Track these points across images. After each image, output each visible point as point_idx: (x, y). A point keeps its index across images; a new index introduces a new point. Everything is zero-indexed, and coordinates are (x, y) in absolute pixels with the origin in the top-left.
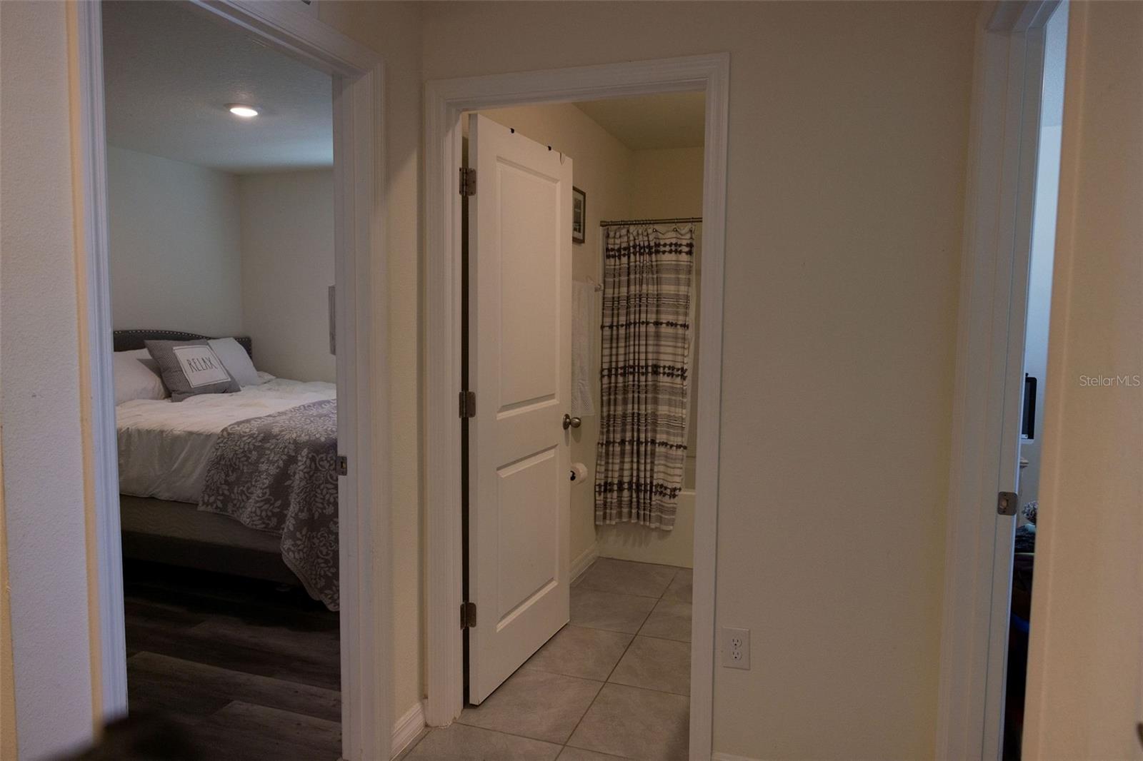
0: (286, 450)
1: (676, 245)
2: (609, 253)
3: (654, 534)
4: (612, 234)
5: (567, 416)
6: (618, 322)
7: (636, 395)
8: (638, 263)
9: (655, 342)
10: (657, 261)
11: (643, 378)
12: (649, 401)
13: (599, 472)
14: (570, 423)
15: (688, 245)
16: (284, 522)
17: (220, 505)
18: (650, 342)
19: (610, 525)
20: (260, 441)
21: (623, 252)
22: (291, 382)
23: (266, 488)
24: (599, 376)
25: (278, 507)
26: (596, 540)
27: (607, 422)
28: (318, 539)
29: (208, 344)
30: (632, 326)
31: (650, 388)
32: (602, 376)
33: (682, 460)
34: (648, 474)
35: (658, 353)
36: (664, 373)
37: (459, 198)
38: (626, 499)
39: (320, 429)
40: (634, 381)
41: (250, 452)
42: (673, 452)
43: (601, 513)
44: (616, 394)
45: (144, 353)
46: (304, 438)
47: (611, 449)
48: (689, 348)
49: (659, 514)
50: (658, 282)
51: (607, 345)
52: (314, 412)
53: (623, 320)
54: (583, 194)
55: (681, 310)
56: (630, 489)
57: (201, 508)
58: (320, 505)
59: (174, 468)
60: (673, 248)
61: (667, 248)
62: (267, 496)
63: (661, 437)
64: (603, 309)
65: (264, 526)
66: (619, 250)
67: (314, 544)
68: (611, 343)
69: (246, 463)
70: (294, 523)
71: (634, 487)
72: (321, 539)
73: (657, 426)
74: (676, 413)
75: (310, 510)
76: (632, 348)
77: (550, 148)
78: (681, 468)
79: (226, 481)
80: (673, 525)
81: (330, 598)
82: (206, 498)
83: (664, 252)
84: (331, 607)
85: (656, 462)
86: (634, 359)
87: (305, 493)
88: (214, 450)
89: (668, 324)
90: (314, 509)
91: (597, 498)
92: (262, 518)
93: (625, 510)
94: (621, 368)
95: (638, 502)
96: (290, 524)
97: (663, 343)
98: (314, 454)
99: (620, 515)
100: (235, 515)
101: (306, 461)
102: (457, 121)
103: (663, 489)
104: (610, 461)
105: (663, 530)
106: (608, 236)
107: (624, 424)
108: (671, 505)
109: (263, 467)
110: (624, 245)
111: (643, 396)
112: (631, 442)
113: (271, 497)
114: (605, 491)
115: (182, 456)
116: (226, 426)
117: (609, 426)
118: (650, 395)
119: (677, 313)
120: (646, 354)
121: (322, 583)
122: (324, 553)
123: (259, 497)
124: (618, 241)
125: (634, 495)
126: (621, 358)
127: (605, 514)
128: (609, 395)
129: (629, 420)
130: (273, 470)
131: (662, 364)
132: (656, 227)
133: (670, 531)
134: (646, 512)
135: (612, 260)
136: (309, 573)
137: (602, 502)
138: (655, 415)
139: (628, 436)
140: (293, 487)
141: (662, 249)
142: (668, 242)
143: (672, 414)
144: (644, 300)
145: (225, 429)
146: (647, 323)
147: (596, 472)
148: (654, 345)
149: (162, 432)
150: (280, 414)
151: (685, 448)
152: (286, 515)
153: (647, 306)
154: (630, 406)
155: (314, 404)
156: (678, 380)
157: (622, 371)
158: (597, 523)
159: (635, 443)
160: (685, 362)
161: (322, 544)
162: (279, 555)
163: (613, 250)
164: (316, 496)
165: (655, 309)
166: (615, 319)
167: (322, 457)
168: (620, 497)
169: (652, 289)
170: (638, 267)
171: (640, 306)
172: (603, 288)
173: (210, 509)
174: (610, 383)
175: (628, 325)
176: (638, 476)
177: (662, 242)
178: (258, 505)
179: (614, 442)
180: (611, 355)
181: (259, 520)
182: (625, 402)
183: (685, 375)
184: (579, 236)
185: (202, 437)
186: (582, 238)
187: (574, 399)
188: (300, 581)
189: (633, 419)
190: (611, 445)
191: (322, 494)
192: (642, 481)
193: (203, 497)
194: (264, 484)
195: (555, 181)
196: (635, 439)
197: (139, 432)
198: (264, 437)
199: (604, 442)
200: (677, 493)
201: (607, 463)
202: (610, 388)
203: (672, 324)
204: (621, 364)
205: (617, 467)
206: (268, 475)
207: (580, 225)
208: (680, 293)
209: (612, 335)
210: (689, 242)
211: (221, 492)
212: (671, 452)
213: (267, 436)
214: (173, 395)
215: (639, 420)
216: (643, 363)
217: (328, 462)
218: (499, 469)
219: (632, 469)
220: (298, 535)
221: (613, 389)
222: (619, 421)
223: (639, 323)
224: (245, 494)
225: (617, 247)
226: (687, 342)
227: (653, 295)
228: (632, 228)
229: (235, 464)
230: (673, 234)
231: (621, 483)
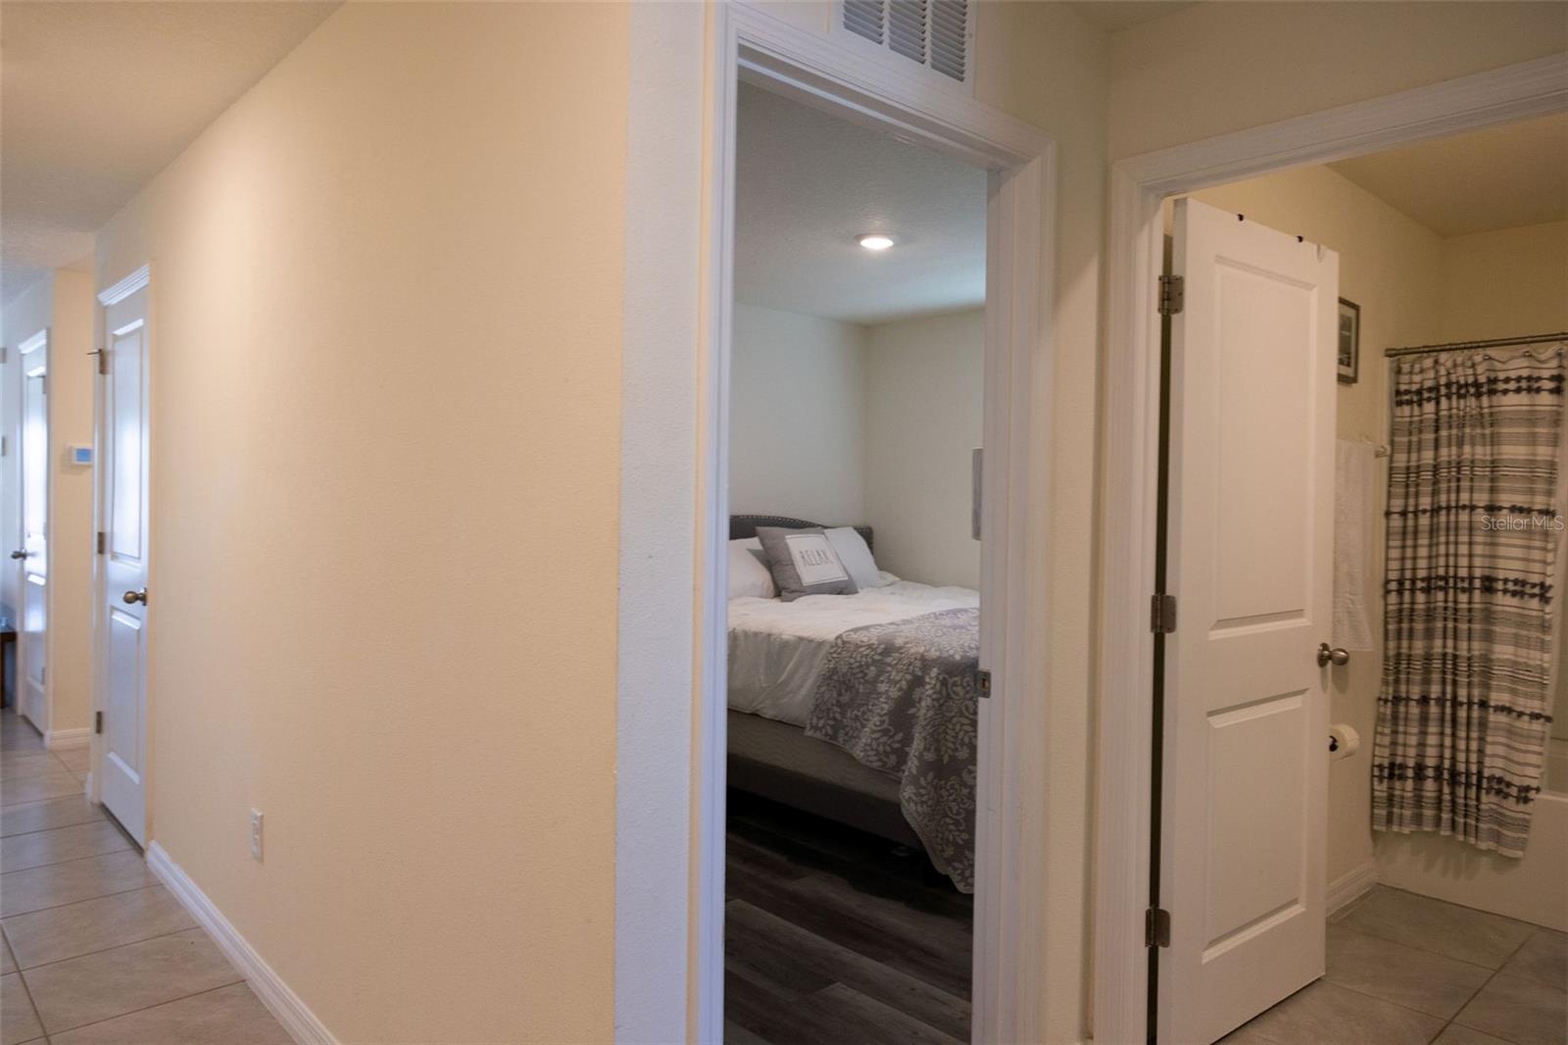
0: (911, 667)
1: (1529, 379)
2: (1399, 398)
3: (1485, 860)
4: (1406, 368)
5: (1325, 647)
6: (1417, 505)
7: (1450, 625)
8: (1454, 411)
9: (1488, 540)
10: (1491, 407)
11: (1463, 598)
12: (1476, 635)
13: (1380, 745)
14: (1330, 657)
15: (1553, 378)
16: (905, 762)
17: (830, 731)
18: (1479, 539)
19: (1399, 834)
20: (880, 654)
21: (1426, 395)
22: (919, 585)
23: (885, 714)
24: (1381, 592)
25: (898, 742)
26: (1374, 855)
27: (1396, 666)
28: (948, 790)
29: (823, 534)
30: (1444, 512)
31: (1477, 615)
32: (1387, 592)
33: (1543, 739)
34: (1474, 757)
35: (1493, 557)
36: (1505, 591)
37: (1157, 319)
38: (1428, 794)
39: (956, 644)
40: (1446, 601)
41: (868, 666)
42: (1524, 724)
43: (1384, 812)
44: (1411, 621)
45: (754, 543)
46: (934, 654)
47: (1402, 709)
48: (1555, 550)
49: (1496, 827)
50: (1494, 440)
51: (1396, 543)
52: (947, 621)
53: (1425, 502)
54: (1356, 307)
55: (1540, 486)
56: (1438, 778)
57: (809, 733)
58: (951, 745)
59: (782, 679)
60: (1524, 384)
61: (1512, 385)
62: (885, 726)
63: (1497, 698)
64: (1390, 486)
65: (879, 764)
66: (1419, 392)
67: (942, 797)
68: (1404, 539)
69: (862, 681)
70: (917, 764)
71: (1446, 775)
72: (951, 791)
73: (1490, 678)
74: (1528, 658)
75: (938, 750)
76: (1442, 549)
77: (1300, 239)
78: (1540, 754)
79: (838, 701)
80: (1522, 849)
81: (959, 875)
82: (815, 721)
83: (1505, 392)
84: (961, 887)
85: (1489, 739)
86: (1447, 566)
87: (934, 726)
88: (826, 661)
89: (1513, 509)
90: (944, 749)
91: (1377, 787)
92: (878, 753)
93: (1429, 813)
94: (1423, 580)
95: (1453, 802)
96: (912, 765)
97: (1502, 540)
98: (946, 676)
99: (1418, 819)
100: (847, 747)
101: (935, 685)
102: (1157, 209)
103: (1503, 786)
104: (1401, 729)
105: (1501, 855)
106: (1399, 372)
107: (1427, 671)
108: (1521, 816)
109: (882, 687)
110: (1428, 384)
111: (1463, 626)
112: (1441, 701)
113: (890, 727)
114: (1391, 776)
115: (790, 666)
116: (840, 632)
117: (1398, 672)
118: (1476, 626)
119: (1532, 492)
120: (1470, 557)
121: (950, 852)
122: (955, 812)
123: (876, 726)
124: (1417, 378)
125: (1446, 790)
126: (1422, 563)
127: (1390, 815)
128: (1398, 622)
129: (1437, 664)
130: (894, 693)
131: (1501, 575)
132: (1490, 352)
133: (1516, 860)
134: (1468, 821)
135: (1406, 409)
136: (934, 835)
137: (1385, 794)
138: (1487, 660)
139: (1435, 690)
140: (918, 717)
141: (1501, 386)
142: (1513, 374)
143: (1521, 660)
144: (1466, 471)
145: (839, 637)
146: (1473, 508)
147: (1375, 744)
148: (1485, 544)
149: (769, 635)
150: (905, 622)
151: (1548, 719)
152: (907, 753)
153: (1472, 480)
154: (1438, 643)
155: (948, 612)
156: (1535, 603)
157: (1424, 585)
158: (1376, 827)
159: (1448, 704)
160: (1548, 573)
161: (951, 798)
162: (897, 807)
163: (1407, 392)
164: (947, 733)
165: (1487, 484)
166: (1412, 501)
167: (955, 681)
168: (1418, 790)
169: (1481, 452)
170: (1455, 419)
171: (1458, 480)
172: (1388, 452)
173: (818, 735)
174: (1401, 603)
175: (1435, 511)
176: (1453, 759)
177: (1502, 376)
178: (873, 736)
179: (1408, 699)
180: (1403, 559)
181: (875, 755)
182: (1429, 634)
183: (1549, 595)
184: (1348, 371)
185: (813, 645)
186: (1352, 375)
187: (1336, 622)
188: (921, 843)
189: (1444, 664)
190: (1403, 703)
191: (954, 730)
192: (1462, 767)
193: (811, 719)
194: (882, 709)
195: (1309, 287)
196: (1449, 696)
197: (746, 633)
198: (885, 649)
199: (1390, 698)
200: (1532, 794)
201: (1395, 732)
202: (1400, 611)
203: (1521, 510)
204: (1422, 574)
205: (1413, 740)
206: (888, 698)
207: (1349, 358)
208: (1538, 458)
209: (1405, 527)
210: (1555, 372)
211: (831, 715)
212: (1518, 724)
213: (889, 649)
214: (783, 593)
215: (1455, 665)
216: (1463, 572)
217: (964, 688)
218: (1211, 714)
219: (1442, 746)
220: (923, 782)
221: (1406, 613)
222: (1418, 665)
223: (1457, 507)
224: (860, 721)
225: (1415, 387)
226: (1551, 539)
227: (1483, 461)
228: (1443, 357)
229: (849, 680)
230: (1525, 362)
231: (1420, 768)
